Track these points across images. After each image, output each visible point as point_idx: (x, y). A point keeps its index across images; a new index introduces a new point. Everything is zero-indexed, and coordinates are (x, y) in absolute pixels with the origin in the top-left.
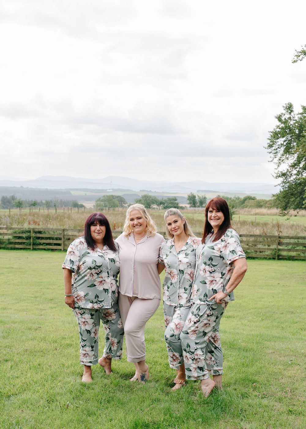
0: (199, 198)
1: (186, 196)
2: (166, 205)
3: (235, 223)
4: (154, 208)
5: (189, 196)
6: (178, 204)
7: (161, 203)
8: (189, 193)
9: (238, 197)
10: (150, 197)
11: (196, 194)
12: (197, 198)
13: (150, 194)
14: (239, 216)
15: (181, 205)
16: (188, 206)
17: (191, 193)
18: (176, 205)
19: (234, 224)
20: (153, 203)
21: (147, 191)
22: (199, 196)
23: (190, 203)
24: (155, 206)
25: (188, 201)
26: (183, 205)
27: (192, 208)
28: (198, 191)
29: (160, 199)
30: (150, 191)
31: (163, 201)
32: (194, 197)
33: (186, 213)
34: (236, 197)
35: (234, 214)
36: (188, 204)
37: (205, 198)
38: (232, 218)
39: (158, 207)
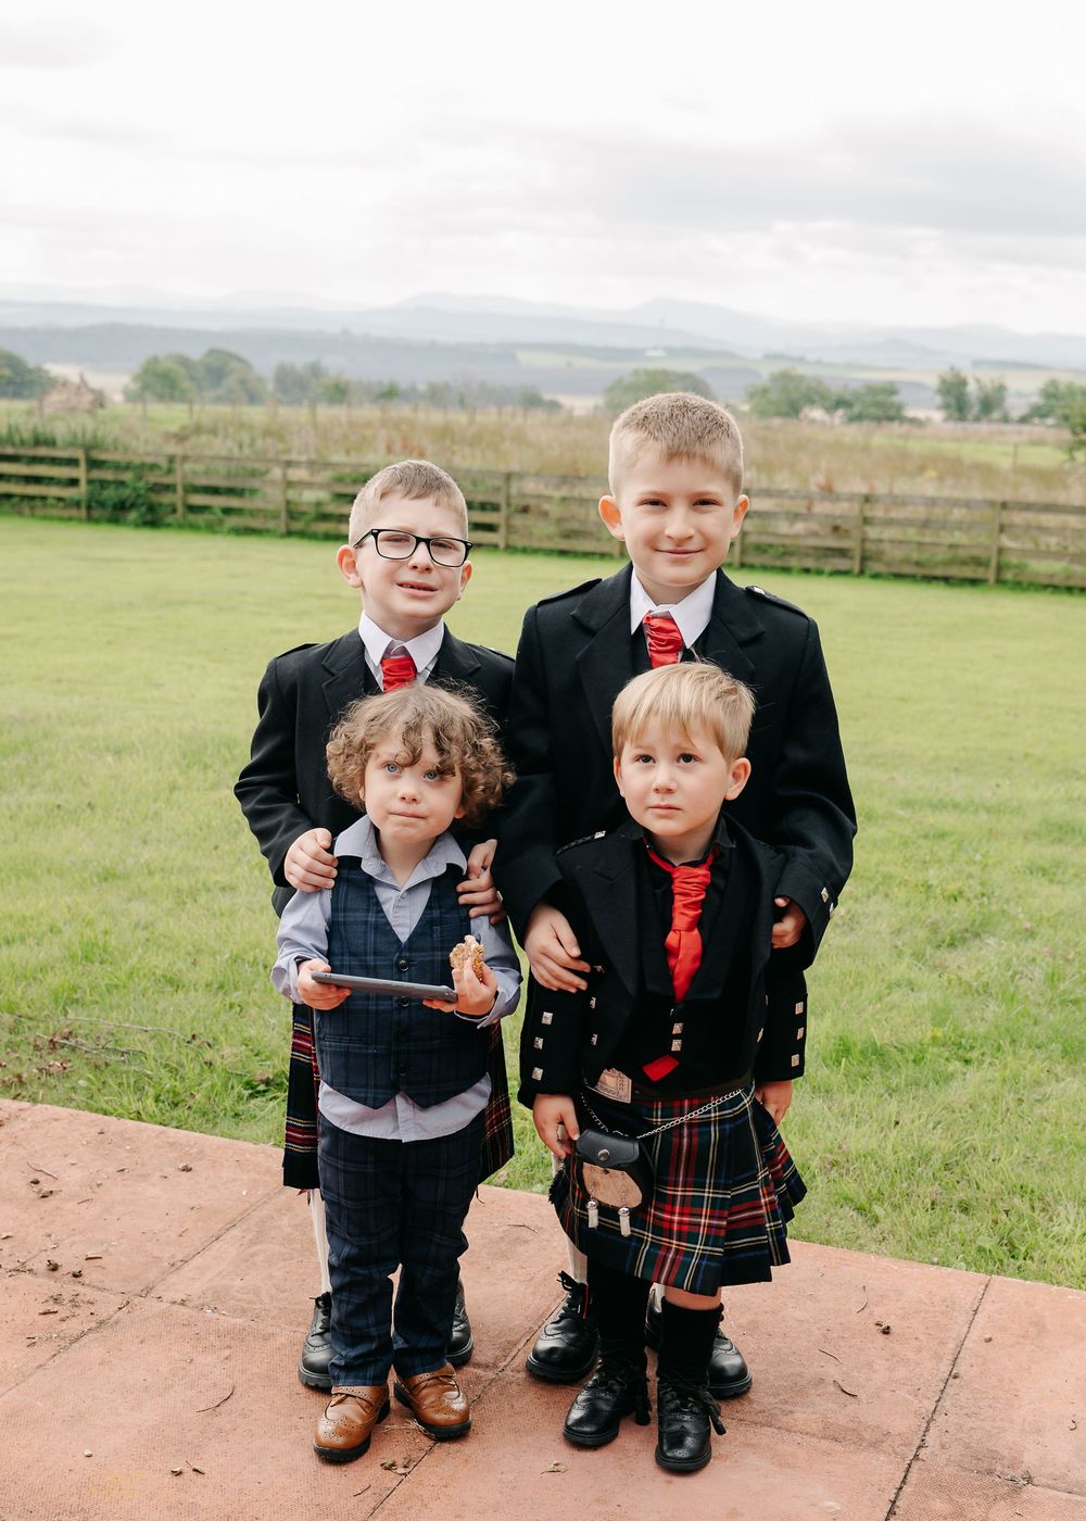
0: (981, 388)
1: (933, 381)
2: (856, 410)
4: (813, 421)
5: (944, 381)
6: (900, 407)
7: (841, 403)
8: (944, 369)
10: (802, 378)
11: (968, 373)
12: (972, 388)
13: (801, 370)
15: (910, 413)
16: (938, 416)
17: (952, 369)
18: (892, 413)
20: (811, 402)
21: (790, 359)
22: (978, 381)
23: (946, 406)
24: (817, 414)
25: (938, 400)
26: (921, 414)
27: (951, 426)
28: (977, 363)
29: (835, 388)
30: (801, 360)
31: (848, 397)
32: (963, 383)
33: (929, 440)
36: (939, 408)
37: (1001, 388)
39: (827, 418)
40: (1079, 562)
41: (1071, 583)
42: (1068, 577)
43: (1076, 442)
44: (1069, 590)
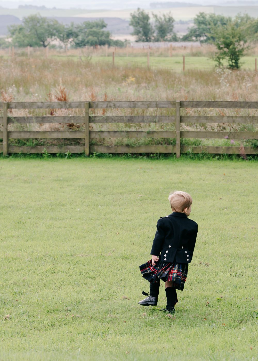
0: (157, 21)
1: (128, 17)
2: (80, 38)
3: (249, 75)
4: (54, 47)
5: (134, 17)
6: (108, 35)
7: (70, 34)
8: (134, 10)
9: (247, 15)
10: (44, 20)
11: (148, 11)
12: (152, 20)
13: (44, 14)
14: (256, 59)
15: (115, 38)
16: (132, 39)
17: (139, 9)
18: (103, 38)
19: (246, 77)
20: (52, 35)
21: (36, 7)
22: (156, 16)
23: (137, 33)
24: (56, 42)
25: (132, 29)
26: (121, 38)
27: (141, 44)
28: (153, 5)
29: (67, 25)
30: (43, 8)
31: (75, 30)
32: (146, 18)
33: (129, 56)
34: (242, 15)
35: (243, 55)
36: (132, 34)
37: (170, 20)
38: (239, 65)
39: (62, 44)
40: (234, 138)
41: (231, 152)
42: (228, 148)
43: (222, 54)
44: (230, 156)
